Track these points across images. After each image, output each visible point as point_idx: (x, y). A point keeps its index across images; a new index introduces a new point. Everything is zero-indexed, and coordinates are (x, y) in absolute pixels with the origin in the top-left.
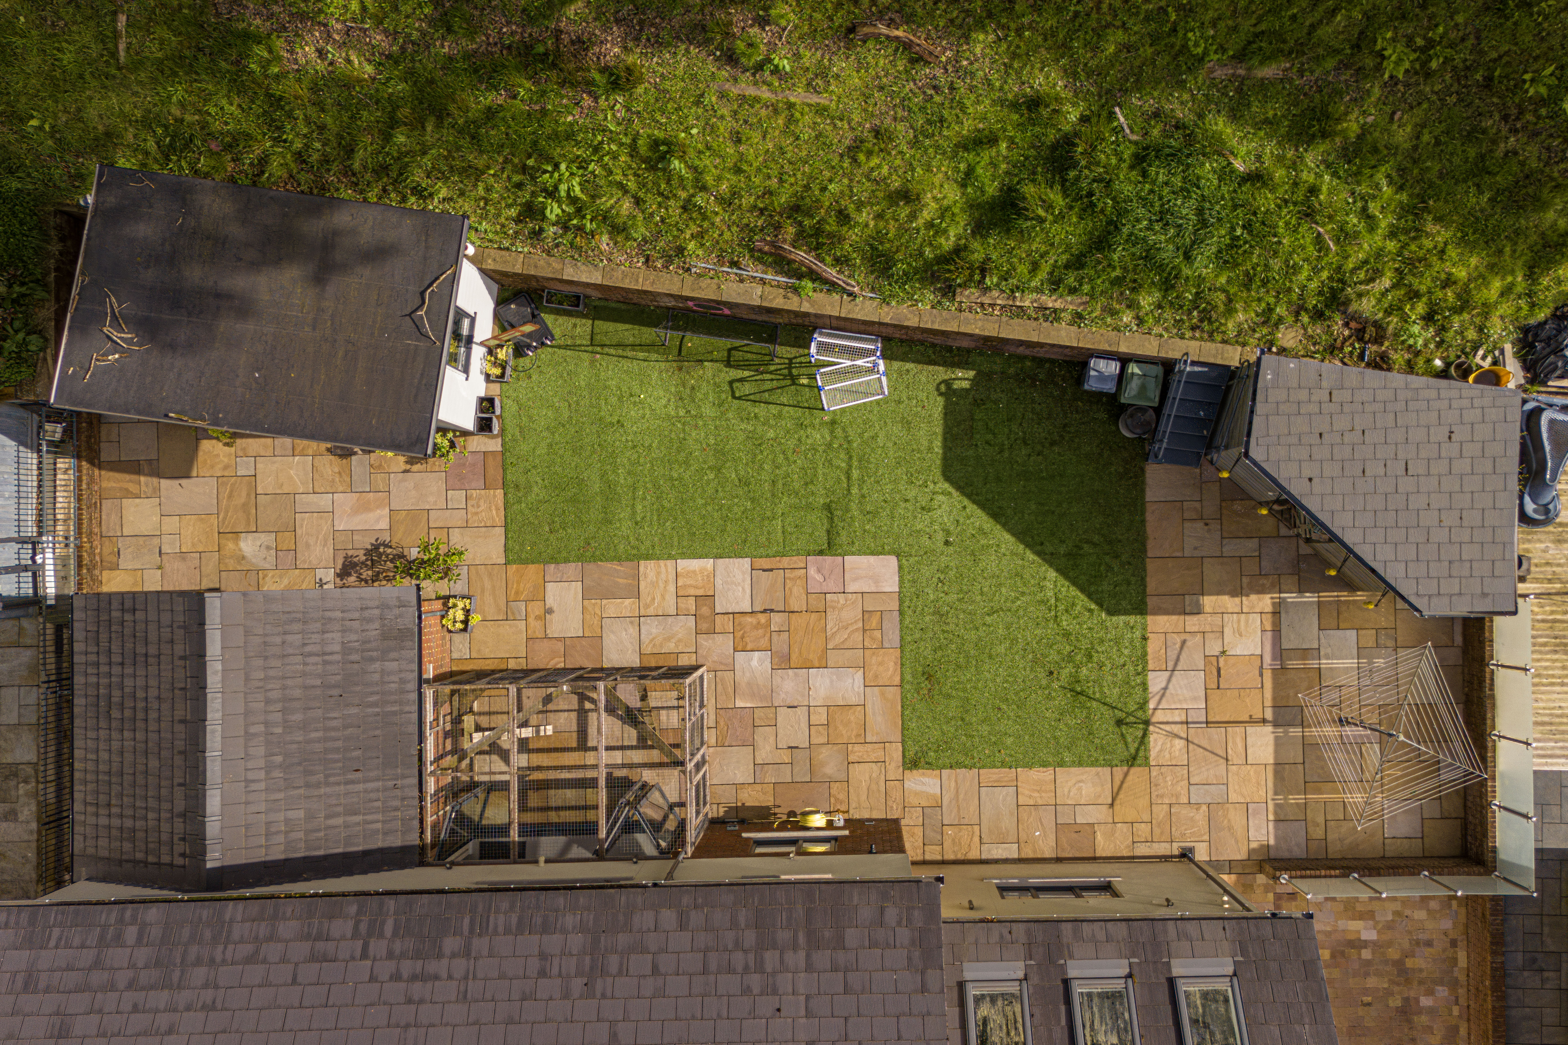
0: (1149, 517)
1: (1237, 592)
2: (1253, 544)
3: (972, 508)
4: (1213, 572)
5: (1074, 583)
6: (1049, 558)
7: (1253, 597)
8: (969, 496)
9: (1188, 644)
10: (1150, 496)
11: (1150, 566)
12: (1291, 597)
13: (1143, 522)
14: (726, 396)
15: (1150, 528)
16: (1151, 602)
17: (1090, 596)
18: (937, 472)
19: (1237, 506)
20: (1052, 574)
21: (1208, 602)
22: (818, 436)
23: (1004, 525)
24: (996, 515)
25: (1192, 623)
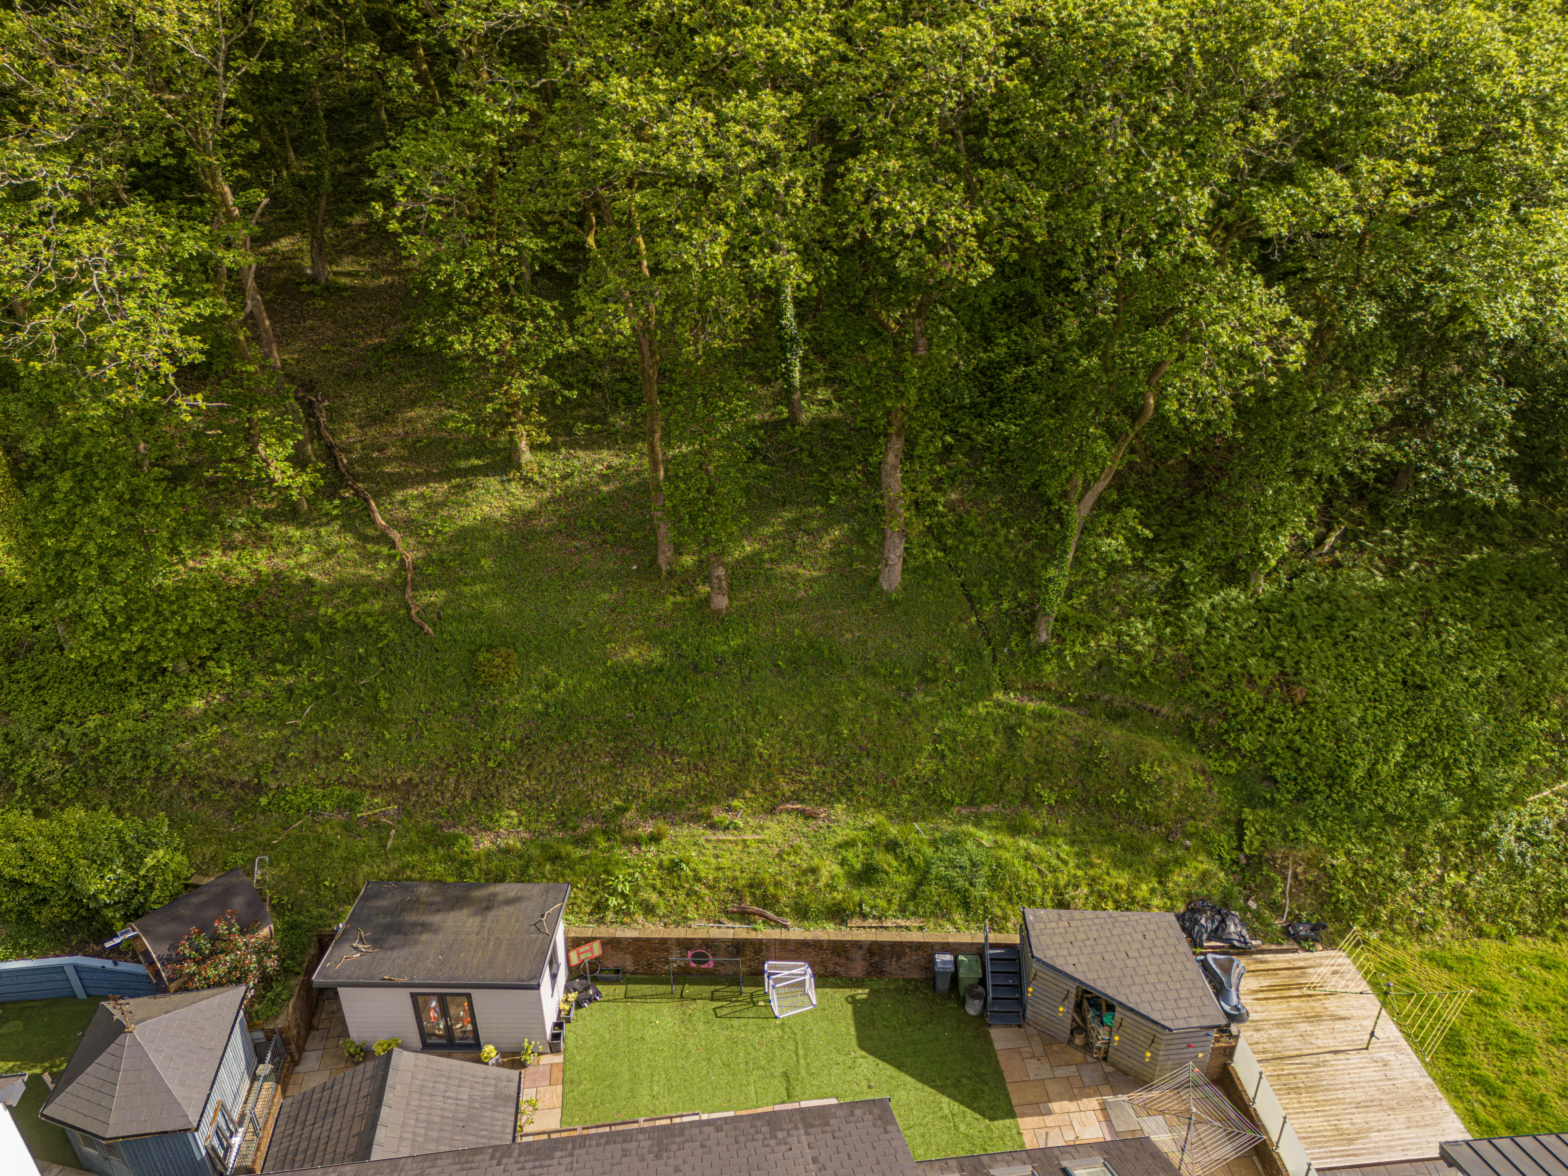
0: (1000, 1058)
1: (1073, 1098)
2: (1073, 1069)
3: (882, 1064)
4: (1052, 1087)
5: (961, 1102)
6: (942, 1089)
7: (1085, 1100)
8: (879, 1058)
9: (1051, 1134)
10: (997, 1046)
11: (1010, 1088)
12: (1110, 1098)
13: (997, 1062)
14: (711, 1017)
15: (1003, 1065)
16: (1017, 1110)
17: (974, 1110)
18: (856, 1048)
19: (1055, 1047)
20: (945, 1099)
21: (1055, 1106)
22: (775, 1033)
23: (906, 1072)
24: (899, 1067)
25: (1049, 1120)
